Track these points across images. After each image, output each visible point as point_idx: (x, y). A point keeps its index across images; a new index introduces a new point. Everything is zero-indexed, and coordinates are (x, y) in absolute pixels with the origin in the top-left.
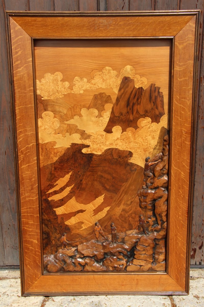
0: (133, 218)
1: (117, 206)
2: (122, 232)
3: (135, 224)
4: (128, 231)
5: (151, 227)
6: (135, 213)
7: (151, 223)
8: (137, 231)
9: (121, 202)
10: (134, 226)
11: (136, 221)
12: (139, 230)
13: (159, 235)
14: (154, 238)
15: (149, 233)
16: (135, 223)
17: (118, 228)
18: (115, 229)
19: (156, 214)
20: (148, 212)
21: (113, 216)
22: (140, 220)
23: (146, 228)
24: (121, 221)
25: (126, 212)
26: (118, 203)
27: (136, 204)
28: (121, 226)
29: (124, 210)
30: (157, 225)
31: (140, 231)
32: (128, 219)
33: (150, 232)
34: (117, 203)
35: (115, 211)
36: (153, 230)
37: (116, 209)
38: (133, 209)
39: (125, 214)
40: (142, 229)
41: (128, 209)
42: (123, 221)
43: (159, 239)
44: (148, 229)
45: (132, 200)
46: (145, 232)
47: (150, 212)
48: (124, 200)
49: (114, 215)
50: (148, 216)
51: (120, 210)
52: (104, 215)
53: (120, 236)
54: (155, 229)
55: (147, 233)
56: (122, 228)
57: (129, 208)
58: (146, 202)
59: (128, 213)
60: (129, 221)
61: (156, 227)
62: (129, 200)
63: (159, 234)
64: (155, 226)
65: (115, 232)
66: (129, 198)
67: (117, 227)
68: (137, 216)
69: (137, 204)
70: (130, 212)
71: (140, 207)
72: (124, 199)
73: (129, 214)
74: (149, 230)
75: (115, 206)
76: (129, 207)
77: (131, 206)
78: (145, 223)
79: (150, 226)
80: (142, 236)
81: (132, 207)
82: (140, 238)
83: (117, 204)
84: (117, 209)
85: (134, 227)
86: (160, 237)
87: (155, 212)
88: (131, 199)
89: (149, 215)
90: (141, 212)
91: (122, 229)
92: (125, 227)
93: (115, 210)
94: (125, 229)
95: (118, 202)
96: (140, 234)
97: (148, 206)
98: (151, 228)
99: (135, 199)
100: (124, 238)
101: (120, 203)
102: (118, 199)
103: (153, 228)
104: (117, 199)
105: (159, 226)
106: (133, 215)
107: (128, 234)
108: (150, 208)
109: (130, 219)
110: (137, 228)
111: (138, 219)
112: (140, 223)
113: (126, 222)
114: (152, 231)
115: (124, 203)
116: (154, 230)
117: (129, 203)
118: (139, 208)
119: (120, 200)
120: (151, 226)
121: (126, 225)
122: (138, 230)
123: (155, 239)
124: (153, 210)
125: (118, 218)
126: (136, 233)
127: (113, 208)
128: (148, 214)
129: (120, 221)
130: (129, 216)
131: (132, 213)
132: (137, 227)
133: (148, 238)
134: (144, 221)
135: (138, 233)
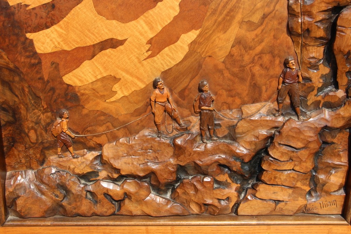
0: (266, 68)
1: (221, 27)
2: (230, 109)
3: (270, 86)
4: (248, 105)
5: (315, 95)
6: (272, 52)
7: (317, 82)
8: (272, 105)
9: (233, 17)
10: (266, 91)
11: (272, 77)
12: (278, 103)
13: (336, 118)
14: (322, 126)
15: (308, 113)
16: (268, 82)
17: (221, 95)
18: (211, 97)
19: (335, 53)
20: (311, 48)
21: (207, 58)
22: (284, 73)
23: (300, 96)
24: (229, 75)
25: (245, 48)
26: (224, 19)
27: (276, 22)
28: (230, 91)
29: (239, 42)
30: (334, 89)
31: (281, 105)
32: (251, 71)
33: (310, 110)
34: (220, 19)
35: (213, 43)
36: (319, 102)
37: (217, 39)
38: (268, 40)
39: (242, 55)
40: (288, 101)
41: (253, 39)
42: (234, 75)
43: (337, 128)
44: (307, 101)
45: (267, 10)
46: (298, 109)
47: (319, 48)
48: (241, 10)
49: (209, 56)
50: (311, 60)
51: (228, 40)
52: (180, 56)
53: (221, 120)
54: (326, 99)
55: (302, 111)
56: (232, 96)
57: (257, 36)
58: (310, 14)
59: (251, 52)
60: (253, 75)
61: (331, 94)
62: (258, 9)
63: (339, 114)
64: (326, 90)
65: (211, 108)
66: (259, 5)
67: (216, 94)
68: (277, 61)
69: (280, 24)
70: (259, 49)
71: (290, 31)
72: (243, 6)
73: (253, 53)
74: (309, 103)
75: (214, 28)
76: (255, 32)
77: (262, 27)
78: (299, 82)
79: (313, 90)
80: (288, 120)
81: (266, 32)
82: (282, 124)
83: (220, 24)
84: (218, 37)
85: (265, 95)
86: (340, 124)
87: (335, 47)
88: (263, 7)
89: (313, 58)
90: (289, 48)
91: (230, 100)
92: (239, 95)
93: (215, 40)
94: (238, 101)
95: (223, 16)
96: (282, 114)
97: (314, 28)
98: (313, 97)
99: (276, 9)
100: (236, 125)
101: (228, 18)
102: (224, 6)
103: (319, 98)
104: (220, 8)
105: (340, 90)
106: (266, 58)
107: (247, 114)
108: (321, 33)
109: (257, 69)
110: (275, 96)
111: (278, 69)
112: (284, 82)
113: (242, 80)
114: (317, 105)
115: (243, 18)
116: (322, 102)
117: (256, 18)
118: (287, 36)
119: (231, 10)
120: (315, 92)
121: (243, 89)
122: (276, 103)
123: (326, 127)
124: (326, 44)
125: (221, 66)
126: (271, 112)
127: (208, 35)
128: (311, 56)
129: (227, 74)
130: (253, 61)
131: (262, 53)
132: (273, 94)
133: (305, 125)
134: (298, 76)
135: (277, 111)
